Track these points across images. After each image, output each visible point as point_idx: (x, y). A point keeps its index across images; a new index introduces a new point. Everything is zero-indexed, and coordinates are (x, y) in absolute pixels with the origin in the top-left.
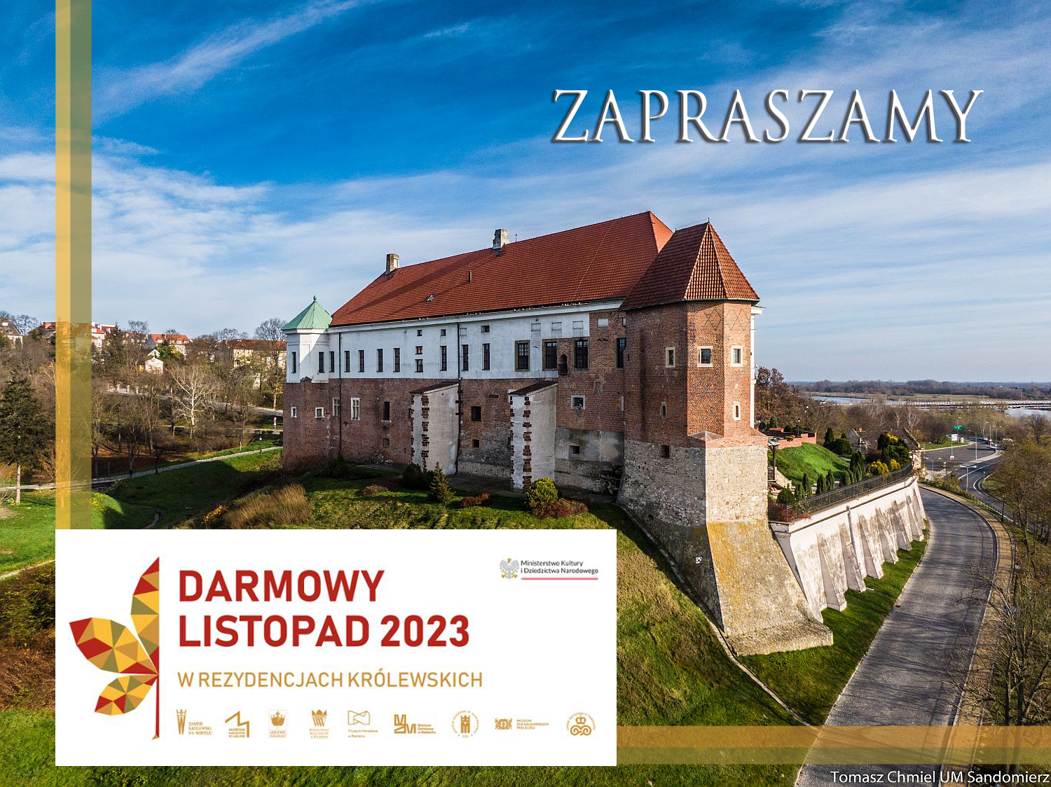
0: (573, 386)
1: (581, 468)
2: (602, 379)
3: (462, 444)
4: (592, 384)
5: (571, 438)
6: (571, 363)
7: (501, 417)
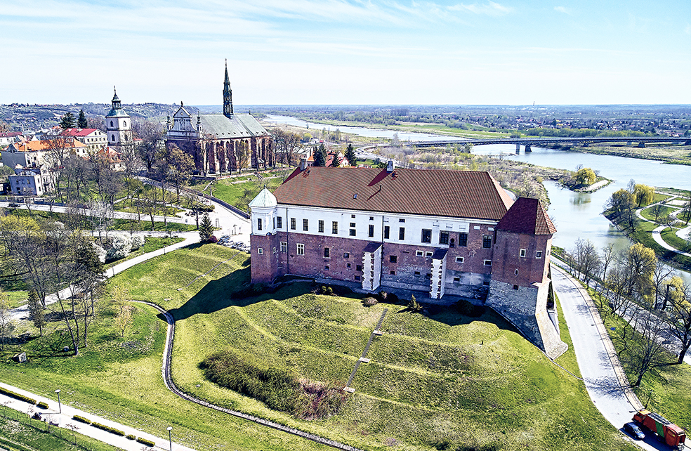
0: (457, 253)
1: (460, 288)
2: (474, 251)
3: (384, 272)
4: (468, 253)
5: (455, 275)
6: (457, 243)
7: (410, 262)
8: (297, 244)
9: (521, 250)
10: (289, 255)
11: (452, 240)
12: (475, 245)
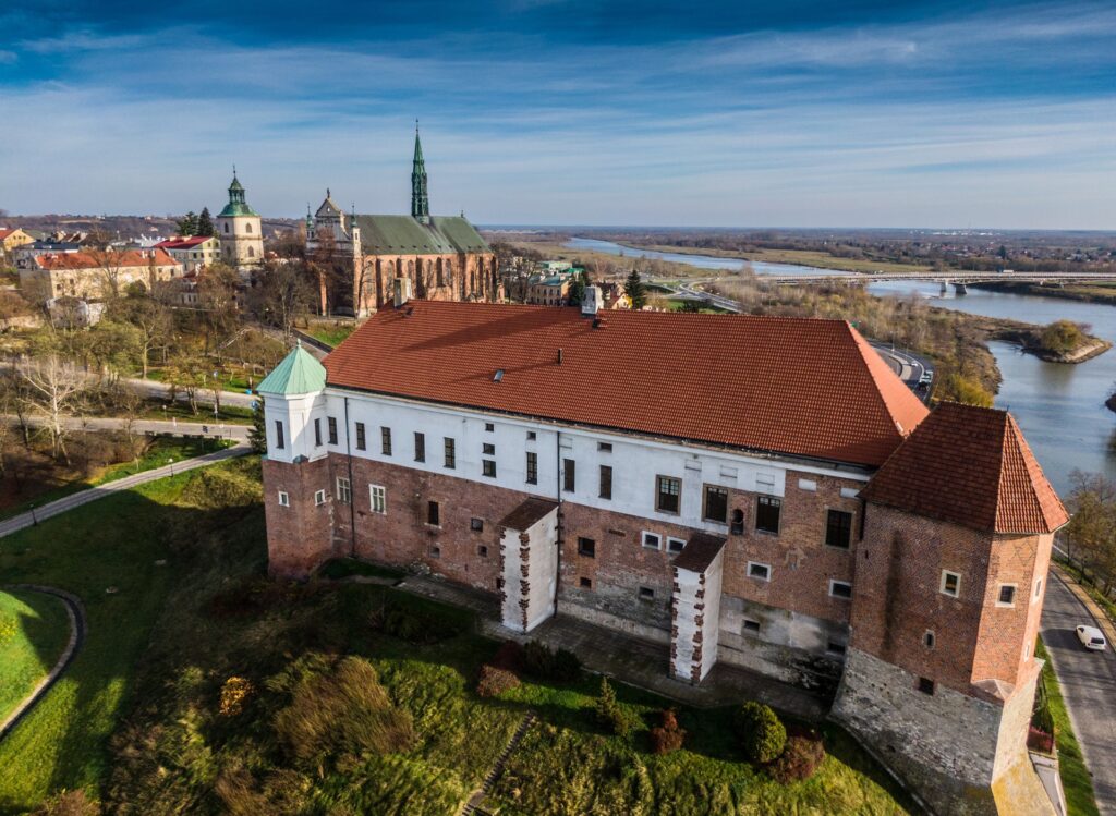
0: (753, 550)
1: (760, 650)
2: (800, 552)
3: (563, 578)
4: (783, 556)
5: (746, 611)
6: (750, 521)
7: (628, 560)
8: (371, 486)
9: (945, 572)
10: (356, 510)
11: (739, 514)
12: (802, 534)
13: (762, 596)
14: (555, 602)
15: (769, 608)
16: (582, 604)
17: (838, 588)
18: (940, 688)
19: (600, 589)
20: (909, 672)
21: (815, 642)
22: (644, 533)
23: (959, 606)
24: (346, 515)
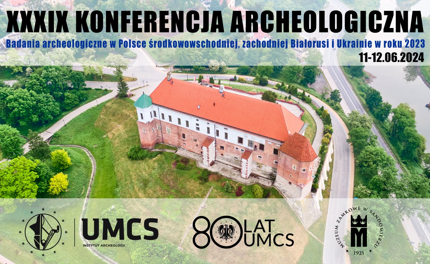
0: (258, 153)
1: (260, 172)
2: (268, 155)
3: (217, 153)
4: (265, 155)
5: (257, 164)
7: (231, 151)
8: (167, 128)
9: (293, 165)
10: (163, 132)
12: (269, 151)
13: (260, 162)
14: (215, 158)
15: (262, 164)
16: (221, 159)
17: (276, 162)
18: (292, 184)
19: (225, 156)
20: (287, 180)
21: (271, 171)
22: (235, 147)
23: (296, 171)
24: (160, 133)
